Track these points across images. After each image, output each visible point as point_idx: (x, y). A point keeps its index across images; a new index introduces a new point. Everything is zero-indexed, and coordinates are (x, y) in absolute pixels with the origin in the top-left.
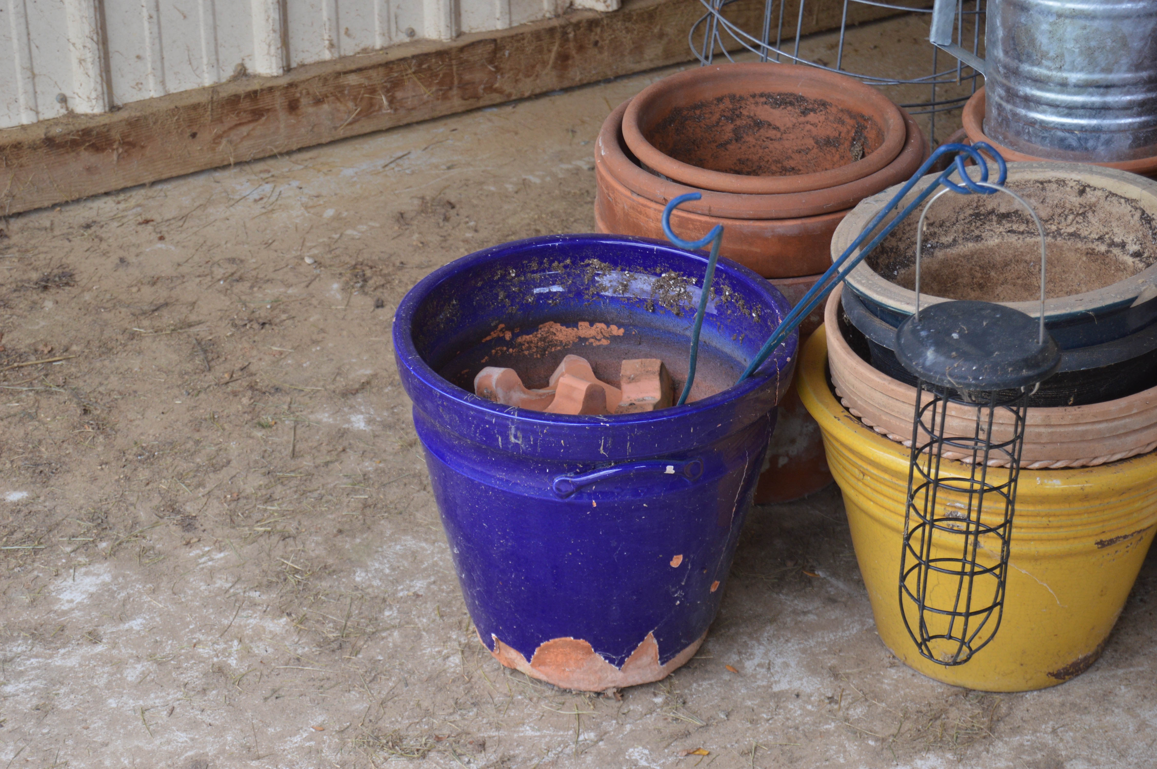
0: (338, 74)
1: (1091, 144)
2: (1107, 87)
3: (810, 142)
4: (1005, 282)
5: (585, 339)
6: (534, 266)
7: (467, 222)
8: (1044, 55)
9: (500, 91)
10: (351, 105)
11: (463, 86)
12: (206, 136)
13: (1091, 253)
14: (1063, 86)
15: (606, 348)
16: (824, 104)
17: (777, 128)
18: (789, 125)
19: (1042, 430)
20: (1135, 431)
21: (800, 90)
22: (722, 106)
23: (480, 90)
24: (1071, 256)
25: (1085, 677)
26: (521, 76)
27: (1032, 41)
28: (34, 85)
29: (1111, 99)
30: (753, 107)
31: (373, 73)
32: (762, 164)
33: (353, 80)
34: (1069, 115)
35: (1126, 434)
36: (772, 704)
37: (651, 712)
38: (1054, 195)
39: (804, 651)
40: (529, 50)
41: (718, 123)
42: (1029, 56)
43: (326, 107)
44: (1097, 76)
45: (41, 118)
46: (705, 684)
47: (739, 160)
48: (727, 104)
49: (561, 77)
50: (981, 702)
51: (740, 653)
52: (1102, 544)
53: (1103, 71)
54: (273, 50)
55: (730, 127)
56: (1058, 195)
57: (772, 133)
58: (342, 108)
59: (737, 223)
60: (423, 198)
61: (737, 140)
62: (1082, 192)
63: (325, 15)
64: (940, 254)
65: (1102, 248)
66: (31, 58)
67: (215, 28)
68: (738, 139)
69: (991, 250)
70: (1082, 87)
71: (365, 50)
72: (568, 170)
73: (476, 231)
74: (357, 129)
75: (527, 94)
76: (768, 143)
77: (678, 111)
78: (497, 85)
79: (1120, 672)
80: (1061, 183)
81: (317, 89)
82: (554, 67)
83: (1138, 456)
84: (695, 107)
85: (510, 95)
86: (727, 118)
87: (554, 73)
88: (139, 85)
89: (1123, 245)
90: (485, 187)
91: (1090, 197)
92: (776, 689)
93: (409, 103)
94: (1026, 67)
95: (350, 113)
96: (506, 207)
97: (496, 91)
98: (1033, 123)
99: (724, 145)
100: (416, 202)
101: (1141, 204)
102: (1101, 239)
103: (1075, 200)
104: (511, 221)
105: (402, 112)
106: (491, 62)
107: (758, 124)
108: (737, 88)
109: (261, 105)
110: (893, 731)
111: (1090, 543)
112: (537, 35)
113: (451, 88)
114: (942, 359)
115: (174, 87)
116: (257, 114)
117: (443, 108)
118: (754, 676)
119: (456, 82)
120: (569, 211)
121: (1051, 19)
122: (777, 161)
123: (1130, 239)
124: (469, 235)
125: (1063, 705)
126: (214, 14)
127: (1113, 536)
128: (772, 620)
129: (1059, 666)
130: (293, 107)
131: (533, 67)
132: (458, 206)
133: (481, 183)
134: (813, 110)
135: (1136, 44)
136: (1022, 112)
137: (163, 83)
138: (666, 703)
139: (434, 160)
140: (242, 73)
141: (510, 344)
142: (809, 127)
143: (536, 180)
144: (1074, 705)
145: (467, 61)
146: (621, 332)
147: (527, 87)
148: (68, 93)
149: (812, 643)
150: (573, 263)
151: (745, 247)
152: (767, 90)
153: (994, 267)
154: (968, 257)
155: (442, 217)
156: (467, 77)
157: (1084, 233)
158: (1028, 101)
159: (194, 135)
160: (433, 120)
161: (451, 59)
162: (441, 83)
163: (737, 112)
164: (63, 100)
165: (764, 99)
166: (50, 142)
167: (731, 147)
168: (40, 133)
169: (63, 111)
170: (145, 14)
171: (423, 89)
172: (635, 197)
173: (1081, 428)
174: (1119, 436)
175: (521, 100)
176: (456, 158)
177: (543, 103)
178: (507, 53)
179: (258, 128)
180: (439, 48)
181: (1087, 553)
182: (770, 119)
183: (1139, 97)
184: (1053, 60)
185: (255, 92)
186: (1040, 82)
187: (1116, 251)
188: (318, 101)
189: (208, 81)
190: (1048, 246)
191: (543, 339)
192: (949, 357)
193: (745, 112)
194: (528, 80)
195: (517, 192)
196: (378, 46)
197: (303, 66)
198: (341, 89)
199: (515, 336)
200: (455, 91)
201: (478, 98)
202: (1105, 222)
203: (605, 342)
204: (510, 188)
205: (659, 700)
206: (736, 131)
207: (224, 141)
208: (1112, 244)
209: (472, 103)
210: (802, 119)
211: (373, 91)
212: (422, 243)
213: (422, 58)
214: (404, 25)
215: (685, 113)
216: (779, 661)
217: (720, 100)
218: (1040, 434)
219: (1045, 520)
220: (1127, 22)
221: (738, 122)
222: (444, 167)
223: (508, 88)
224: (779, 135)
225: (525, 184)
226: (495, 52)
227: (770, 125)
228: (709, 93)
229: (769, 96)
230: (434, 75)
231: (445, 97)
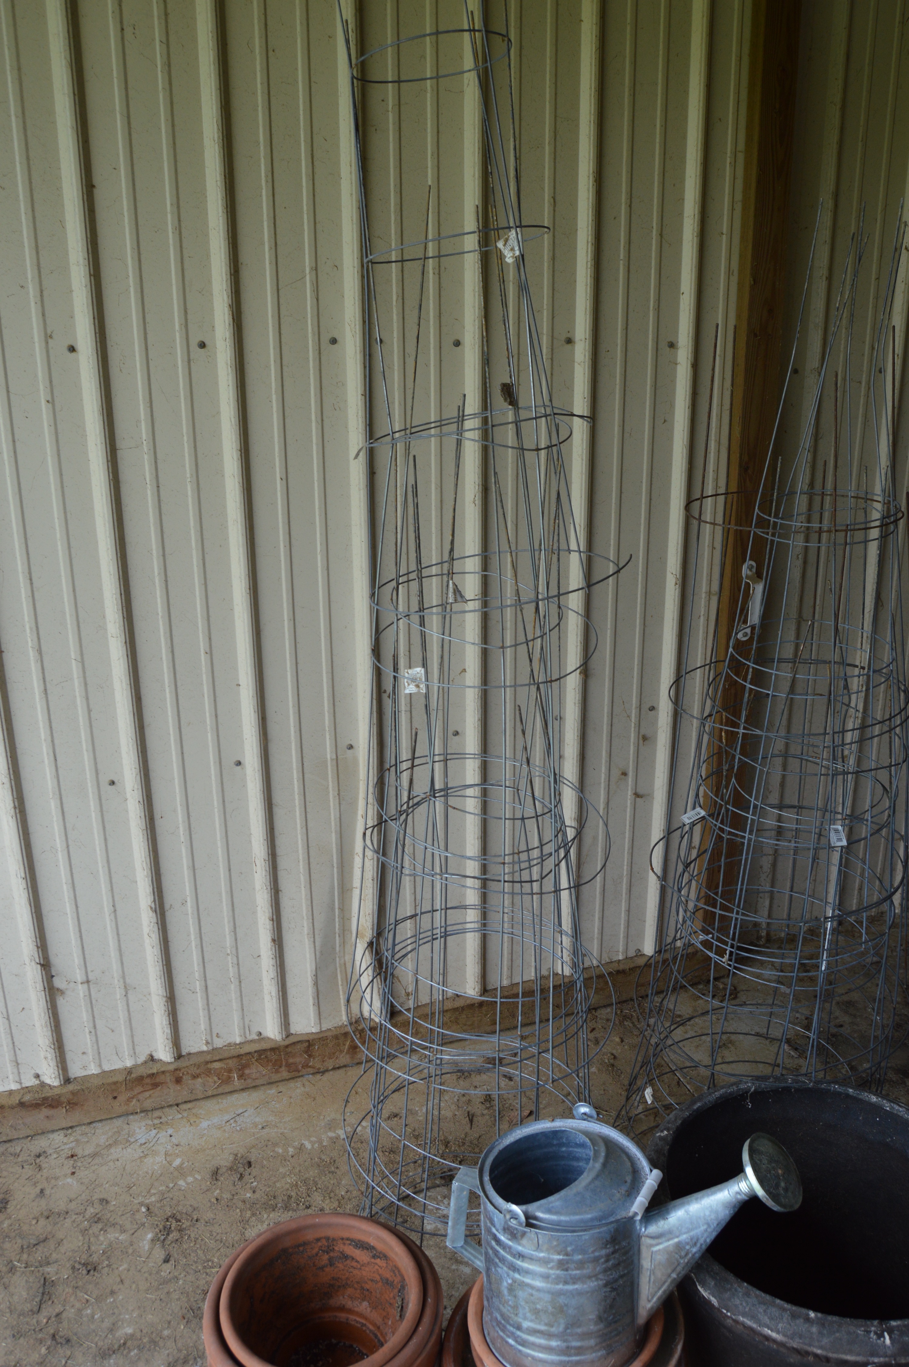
0: (207, 1063)
2: (550, 1336)
7: (252, 1183)
9: (313, 1067)
10: (216, 1078)
11: (288, 1065)
12: (122, 1098)
16: (385, 1256)
17: (357, 1261)
18: (365, 1261)
21: (372, 1242)
22: (320, 1244)
23: (300, 1067)
26: (326, 1058)
28: (18, 1069)
29: (554, 1343)
30: (342, 1246)
31: (230, 1061)
32: (349, 1282)
33: (217, 1065)
34: (523, 1346)
40: (330, 1045)
41: (317, 1255)
43: (199, 1080)
45: (24, 1086)
47: (333, 1278)
48: (324, 1242)
49: (352, 1058)
54: (167, 1049)
55: (326, 1257)
57: (354, 1264)
58: (210, 1080)
60: (236, 1155)
61: (331, 1265)
63: (203, 1027)
66: (15, 1055)
67: (132, 1036)
71: (229, 1045)
72: (331, 1138)
73: (254, 1192)
74: (220, 1090)
75: (330, 1068)
76: (351, 1270)
77: (285, 1250)
78: (311, 1064)
81: (194, 1071)
82: (348, 1053)
84: (299, 1246)
85: (319, 1069)
86: (324, 1251)
87: (348, 1056)
88: (85, 1068)
90: (276, 1149)
93: (254, 1076)
95: (215, 1082)
96: (281, 1170)
97: (310, 1067)
99: (322, 1268)
100: (231, 1158)
105: (249, 1081)
106: (306, 1052)
107: (346, 1257)
108: (330, 1233)
109: (157, 1080)
112: (336, 1037)
113: (281, 1067)
115: (107, 1067)
116: (155, 1085)
117: (275, 1077)
119: (284, 1063)
120: (316, 1179)
122: (358, 1283)
124: (248, 1195)
126: (131, 1029)
130: (178, 1081)
131: (334, 1054)
132: (253, 1166)
133: (276, 1145)
134: (379, 1257)
135: (571, 1311)
136: (496, 1327)
137: (100, 1066)
139: (257, 1120)
140: (152, 1058)
142: (377, 1267)
143: (308, 1146)
145: (290, 1052)
147: (330, 1064)
148: (40, 1073)
152: (351, 1237)
155: (239, 1176)
156: (291, 1060)
159: (115, 1098)
160: (270, 1083)
161: (280, 1052)
162: (274, 1065)
163: (331, 1248)
164: (37, 1076)
165: (349, 1242)
166: (22, 1104)
167: (327, 1269)
168: (15, 1100)
169: (38, 1082)
170: (87, 1030)
171: (261, 1068)
175: (327, 1071)
176: (271, 1118)
177: (341, 1072)
178: (316, 1047)
179: (157, 1092)
180: (273, 1046)
182: (354, 1255)
185: (153, 1074)
188: (195, 1077)
189: (129, 1063)
193: (336, 1248)
194: (331, 1061)
195: (292, 1157)
196: (238, 1042)
197: (189, 1054)
198: (209, 1070)
200: (283, 1068)
201: (299, 1071)
204: (291, 1151)
206: (330, 1259)
207: (134, 1100)
209: (296, 1074)
210: (373, 1260)
211: (230, 1071)
212: (217, 1200)
213: (261, 1052)
214: (255, 1030)
215: (291, 1250)
217: (318, 1240)
220: (562, 1297)
221: (332, 1254)
222: (260, 1126)
223: (318, 1065)
224: (359, 1266)
225: (301, 1148)
226: (309, 1047)
227: (353, 1259)
228: (310, 1236)
229: (352, 1240)
230: (269, 1061)
231: (277, 1072)
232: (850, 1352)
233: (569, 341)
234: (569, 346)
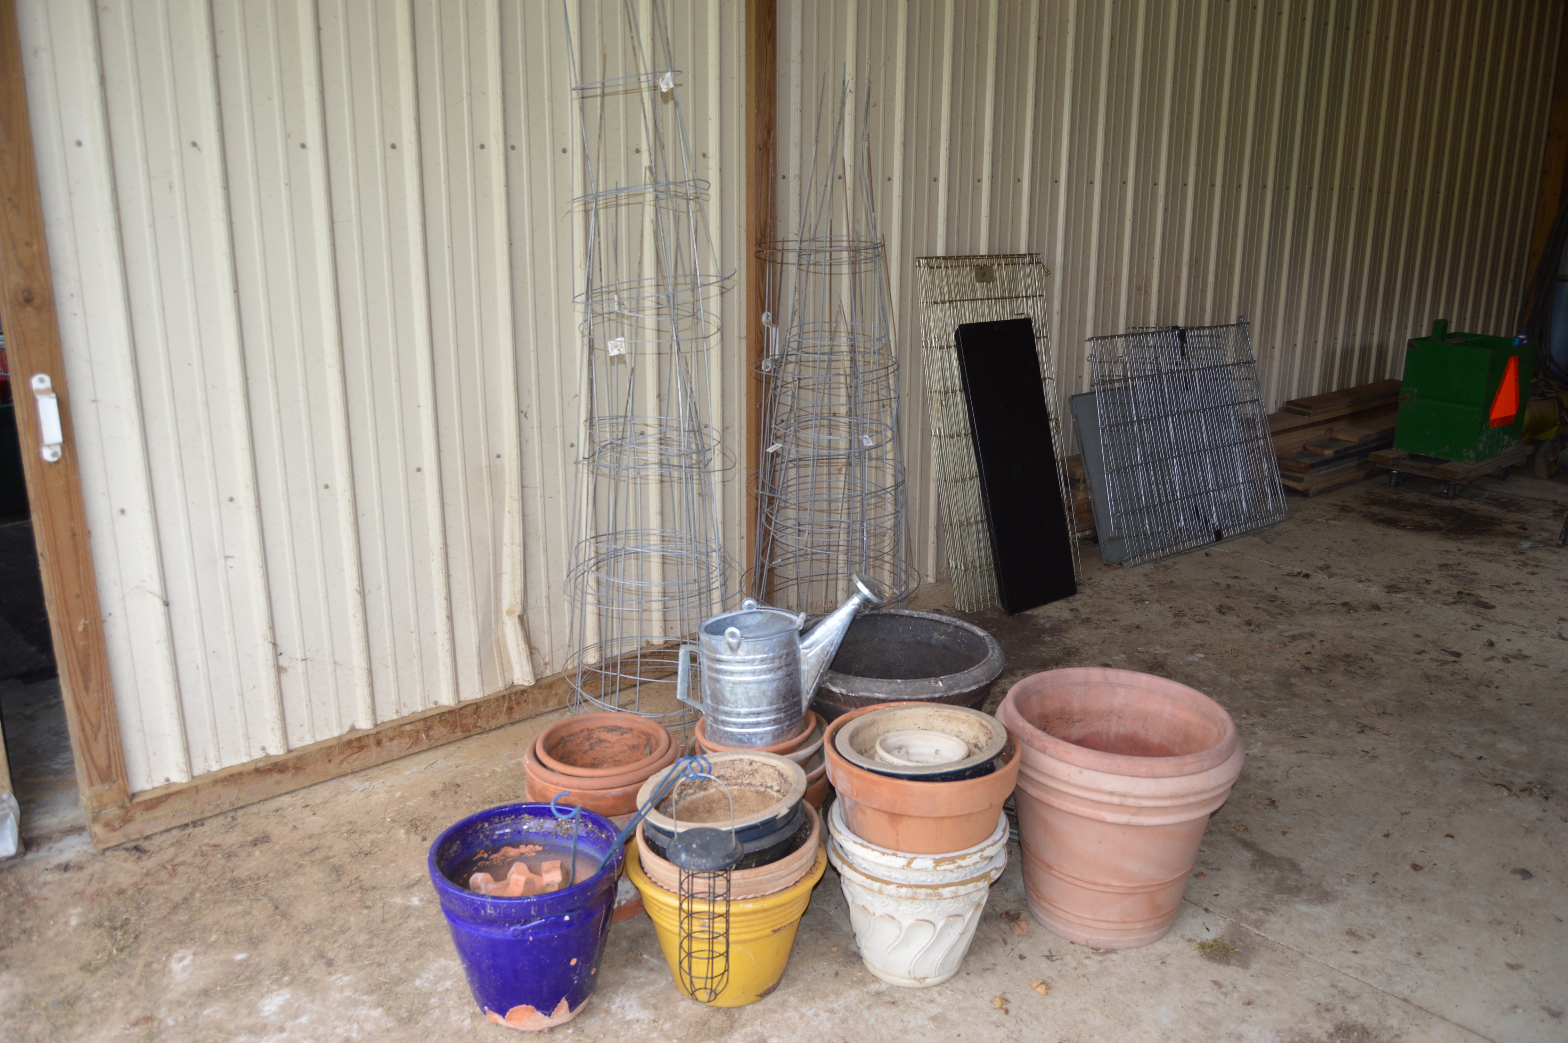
0: (401, 726)
1: (754, 740)
2: (758, 714)
3: (626, 748)
4: (720, 808)
5: (523, 854)
6: (497, 820)
7: (466, 794)
8: (729, 702)
9: (480, 727)
10: (407, 740)
11: (462, 726)
12: (336, 761)
13: (757, 792)
14: (739, 715)
15: (534, 857)
16: (631, 730)
17: (610, 742)
18: (615, 740)
19: (741, 881)
20: (783, 877)
21: (620, 724)
22: (583, 734)
23: (471, 728)
24: (749, 794)
25: (773, 995)
26: (490, 719)
27: (723, 696)
28: (249, 743)
29: (760, 719)
30: (598, 733)
31: (418, 724)
32: (603, 762)
33: (408, 728)
34: (742, 728)
35: (780, 879)
36: (626, 1027)
37: (566, 1038)
38: (739, 766)
39: (640, 997)
40: (493, 706)
41: (582, 742)
42: (722, 702)
43: (395, 742)
44: (754, 710)
45: (253, 758)
46: (592, 1020)
47: (593, 761)
48: (586, 733)
49: (509, 718)
50: (725, 1013)
51: (609, 1002)
52: (774, 931)
53: (756, 707)
54: (368, 716)
55: (587, 744)
56: (740, 766)
57: (608, 745)
58: (403, 741)
59: (593, 792)
60: (444, 783)
62: (751, 764)
63: (393, 698)
64: (689, 799)
65: (763, 789)
66: (247, 730)
67: (339, 708)
68: (592, 749)
69: (712, 794)
70: (747, 715)
71: (413, 713)
73: (471, 798)
74: (411, 751)
75: (493, 727)
76: (605, 752)
77: (563, 738)
78: (478, 724)
79: (790, 990)
80: (741, 760)
81: (391, 734)
82: (506, 713)
83: (787, 888)
84: (571, 736)
85: (485, 728)
86: (586, 740)
87: (506, 717)
88: (301, 739)
89: (771, 787)
90: (474, 775)
91: (755, 766)
92: (627, 1018)
93: (436, 737)
94: (721, 707)
95: (407, 743)
96: (485, 784)
97: (478, 727)
98: (727, 732)
99: (585, 752)
100: (441, 785)
101: (778, 768)
102: (761, 785)
103: (748, 768)
104: (487, 791)
105: (433, 741)
106: (475, 713)
107: (601, 741)
108: (590, 725)
109: (363, 743)
110: (685, 1033)
111: (769, 931)
112: (497, 700)
113: (456, 728)
114: (689, 858)
115: (319, 738)
116: (361, 748)
118: (616, 1013)
119: (459, 724)
121: (731, 685)
122: (611, 760)
123: (774, 784)
124: (467, 800)
125: (764, 1010)
126: (338, 701)
127: (779, 927)
128: (623, 983)
129: (761, 991)
130: (379, 743)
131: (496, 714)
132: (461, 786)
133: (473, 773)
134: (626, 733)
135: (770, 694)
136: (721, 727)
137: (314, 736)
138: (574, 1032)
139: (449, 764)
140: (353, 729)
141: (487, 860)
142: (624, 741)
144: (769, 1009)
145: (463, 714)
146: (541, 848)
147: (493, 724)
148: (266, 745)
149: (643, 993)
150: (516, 817)
151: (598, 803)
152: (604, 725)
153: (714, 802)
154: (702, 799)
155: (454, 792)
156: (464, 722)
157: (753, 783)
158: (724, 723)
159: (330, 761)
160: (449, 743)
161: (455, 714)
162: (451, 726)
163: (591, 736)
164: (263, 749)
165: (603, 729)
166: (257, 771)
167: (589, 753)
168: (253, 767)
169: (264, 755)
170: (304, 704)
171: (443, 729)
172: (544, 783)
173: (759, 878)
174: (777, 880)
175: (491, 730)
176: (460, 761)
177: (502, 731)
178: (483, 709)
179: (362, 755)
180: (450, 709)
181: (768, 936)
182: (606, 738)
183: (773, 717)
184: (733, 703)
185: (360, 738)
186: (728, 714)
187: (769, 790)
188: (391, 739)
189: (336, 734)
190: (738, 790)
191: (503, 855)
192: (692, 857)
193: (594, 736)
194: (494, 721)
195: (490, 777)
196: (420, 710)
197: (383, 723)
198: (402, 733)
199: (489, 855)
200: (458, 729)
201: (470, 731)
202: (763, 777)
203: (533, 854)
204: (487, 774)
205: (570, 1031)
206: (591, 745)
207: (345, 763)
208: (767, 787)
209: (467, 734)
210: (621, 737)
211: (418, 732)
213: (441, 715)
214: (432, 700)
215: (566, 739)
216: (628, 1004)
217: (582, 731)
218: (740, 884)
219: (746, 924)
220: (765, 684)
221: (592, 741)
222: (454, 767)
223: (484, 726)
224: (611, 746)
226: (477, 709)
227: (606, 741)
228: (576, 728)
229: (605, 727)
230: (448, 722)
231: (454, 732)
232: (923, 693)
233: (638, 151)
234: (638, 155)
